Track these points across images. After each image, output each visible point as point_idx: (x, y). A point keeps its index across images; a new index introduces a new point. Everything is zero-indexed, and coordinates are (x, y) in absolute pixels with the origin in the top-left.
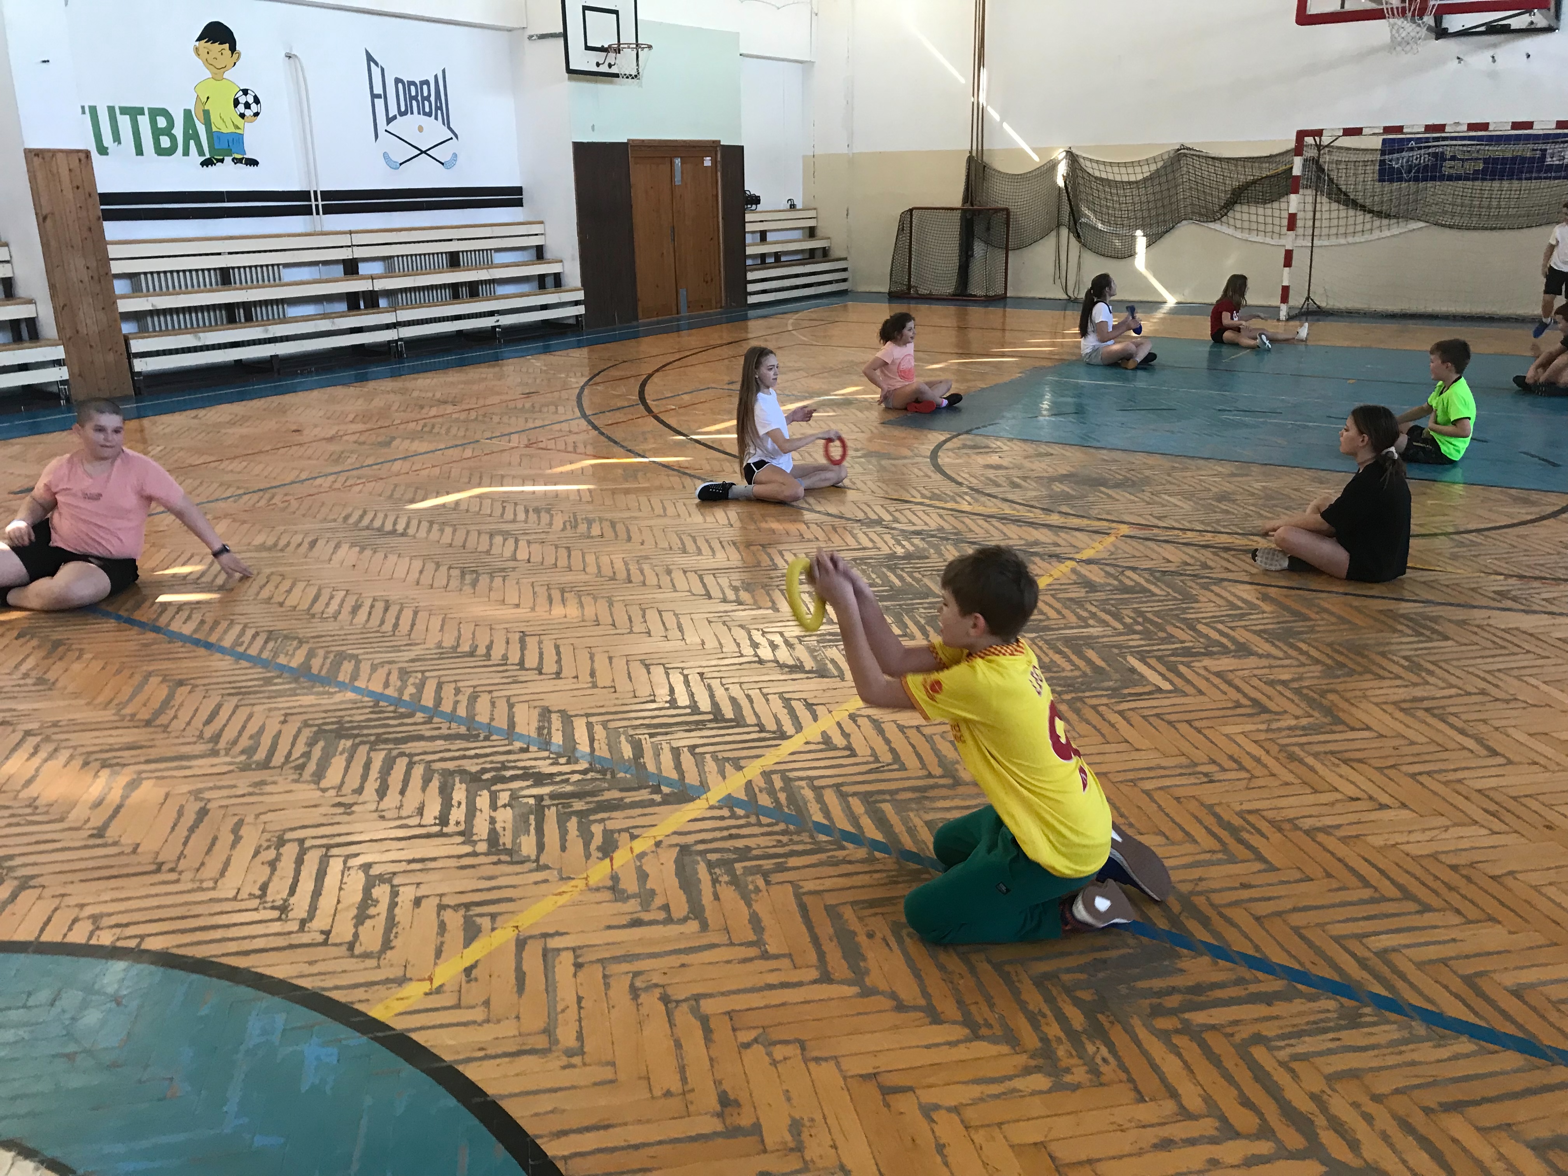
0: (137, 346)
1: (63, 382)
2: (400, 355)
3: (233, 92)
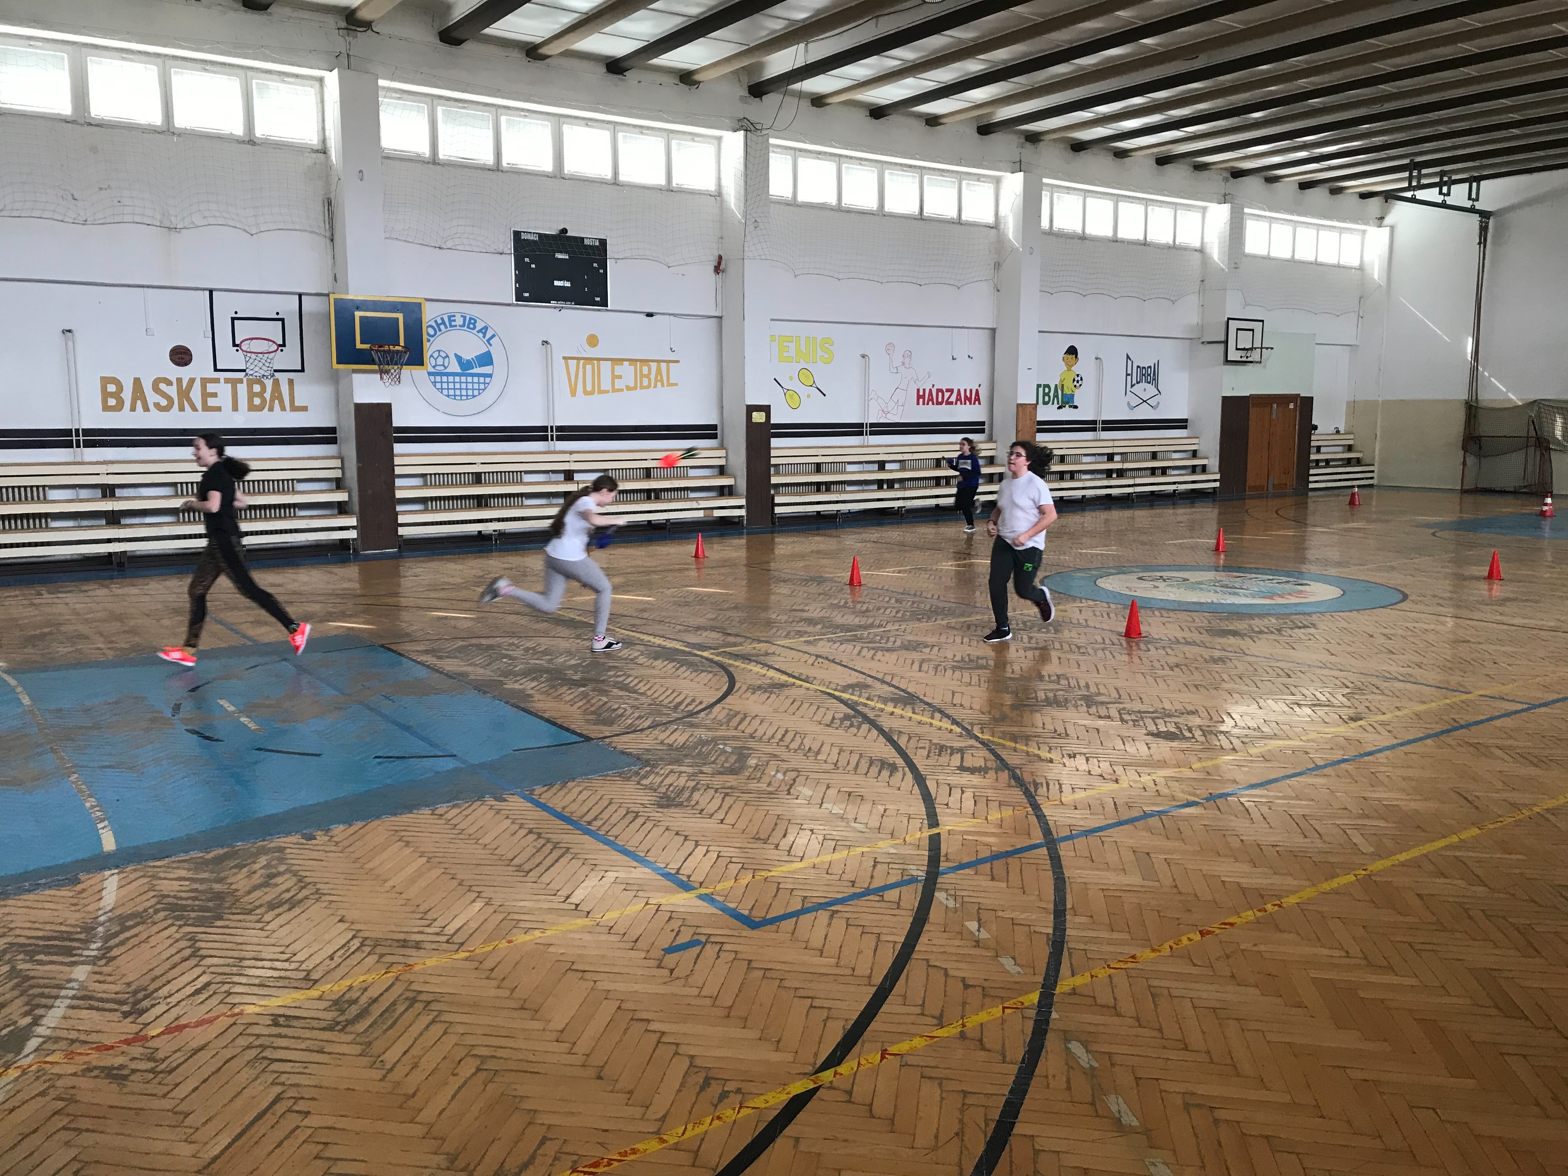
2: (1130, 500)
3: (1074, 376)
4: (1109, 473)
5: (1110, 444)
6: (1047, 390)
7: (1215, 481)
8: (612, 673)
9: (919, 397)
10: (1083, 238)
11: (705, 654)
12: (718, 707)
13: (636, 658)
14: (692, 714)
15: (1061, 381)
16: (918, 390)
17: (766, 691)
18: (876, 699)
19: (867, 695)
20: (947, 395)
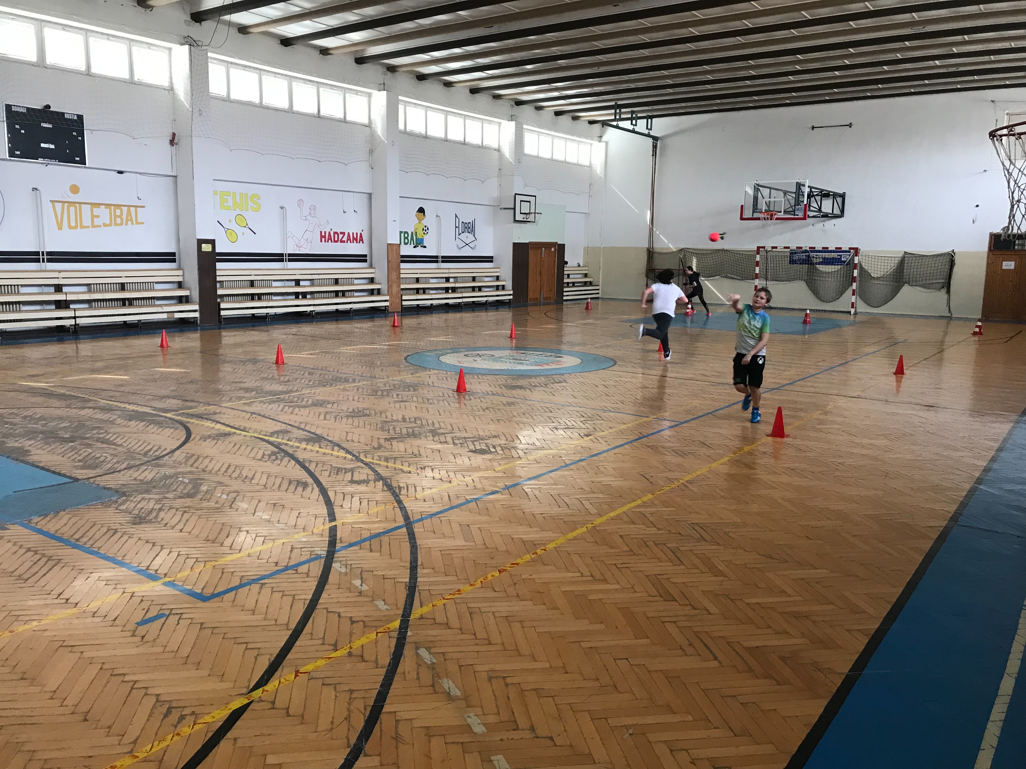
0: (404, 298)
1: (388, 306)
2: (462, 307)
3: (423, 227)
4: (447, 290)
5: (447, 271)
6: (406, 235)
7: (510, 295)
8: (95, 432)
9: (322, 237)
10: (426, 137)
11: (169, 415)
12: (178, 453)
13: (115, 420)
14: (158, 458)
15: (416, 229)
16: (321, 232)
17: (214, 439)
18: (294, 440)
19: (287, 438)
20: (341, 236)
